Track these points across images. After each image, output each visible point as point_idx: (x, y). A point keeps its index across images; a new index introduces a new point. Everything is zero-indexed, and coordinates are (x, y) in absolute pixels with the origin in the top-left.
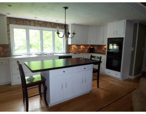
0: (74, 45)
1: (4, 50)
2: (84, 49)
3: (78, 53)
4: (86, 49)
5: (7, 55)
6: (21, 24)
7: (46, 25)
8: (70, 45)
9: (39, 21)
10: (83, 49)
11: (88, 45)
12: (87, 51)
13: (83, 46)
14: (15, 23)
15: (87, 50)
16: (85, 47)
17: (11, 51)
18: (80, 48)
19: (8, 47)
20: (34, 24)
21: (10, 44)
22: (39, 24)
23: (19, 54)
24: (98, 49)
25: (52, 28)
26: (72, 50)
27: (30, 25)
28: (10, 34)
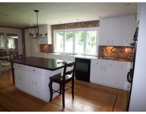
0: (111, 46)
1: (50, 48)
5: (51, 52)
6: (59, 29)
7: (77, 25)
9: (70, 23)
10: (130, 53)
13: (129, 49)
14: (56, 29)
17: (53, 49)
18: (122, 52)
19: (52, 46)
20: (67, 27)
22: (71, 26)
25: (82, 27)
28: (53, 37)
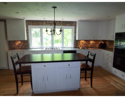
0: (82, 40)
1: (25, 44)
2: (95, 45)
3: (86, 48)
4: (96, 45)
5: (26, 48)
6: (36, 25)
7: (56, 23)
8: (79, 41)
9: (49, 21)
10: (93, 44)
11: (99, 41)
12: (97, 47)
13: (93, 41)
14: (32, 24)
15: (98, 45)
16: (95, 42)
17: (29, 45)
18: (89, 43)
19: (27, 42)
21: (29, 40)
22: (49, 23)
23: (35, 48)
24: (110, 44)
26: (81, 45)
27: (42, 25)
28: (28, 32)
